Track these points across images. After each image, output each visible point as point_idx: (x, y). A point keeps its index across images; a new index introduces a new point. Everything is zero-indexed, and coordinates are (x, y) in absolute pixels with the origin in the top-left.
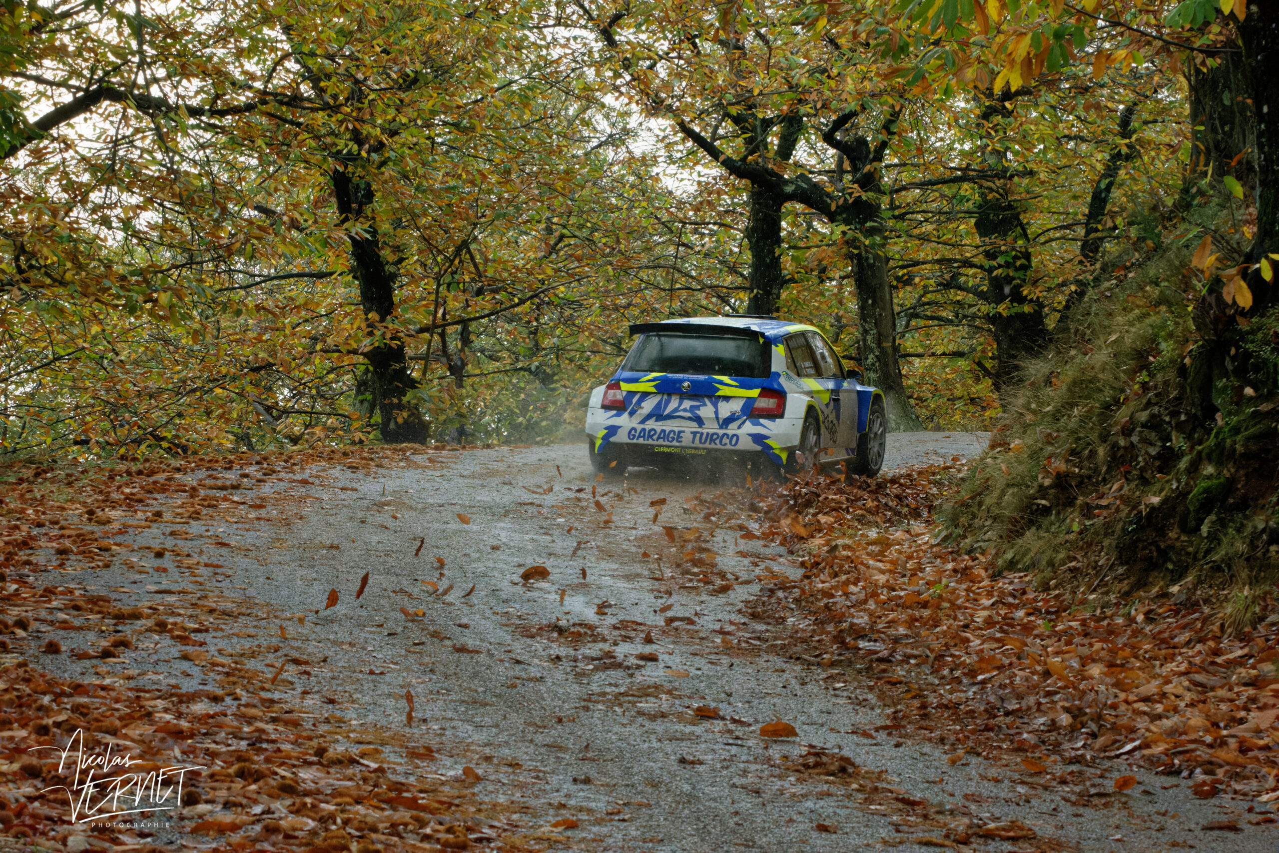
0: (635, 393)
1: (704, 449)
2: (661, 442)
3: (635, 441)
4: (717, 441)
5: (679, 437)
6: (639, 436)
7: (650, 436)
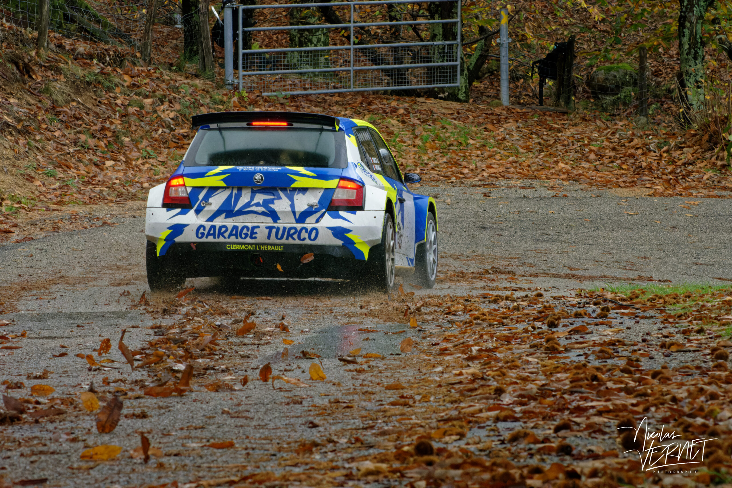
0: (203, 188)
1: (280, 245)
2: (233, 239)
3: (204, 240)
4: (296, 236)
5: (253, 233)
6: (209, 234)
7: (221, 234)
